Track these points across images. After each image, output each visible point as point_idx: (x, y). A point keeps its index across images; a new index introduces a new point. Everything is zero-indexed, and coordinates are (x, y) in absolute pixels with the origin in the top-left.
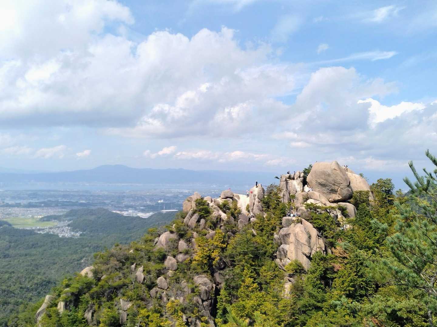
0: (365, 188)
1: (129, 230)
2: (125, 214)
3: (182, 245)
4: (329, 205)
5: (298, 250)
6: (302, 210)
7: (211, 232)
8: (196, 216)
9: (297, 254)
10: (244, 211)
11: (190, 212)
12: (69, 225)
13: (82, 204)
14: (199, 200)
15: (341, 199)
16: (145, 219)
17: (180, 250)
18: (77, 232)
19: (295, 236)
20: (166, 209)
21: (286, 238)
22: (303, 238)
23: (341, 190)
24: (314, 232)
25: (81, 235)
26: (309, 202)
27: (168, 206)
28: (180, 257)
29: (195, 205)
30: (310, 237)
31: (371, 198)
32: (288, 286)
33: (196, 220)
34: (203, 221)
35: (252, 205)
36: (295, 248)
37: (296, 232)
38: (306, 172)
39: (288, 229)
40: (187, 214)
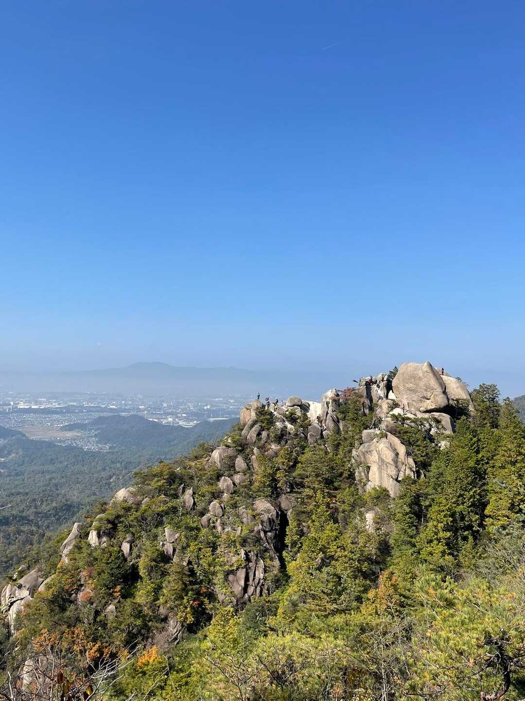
0: (464, 396)
1: (169, 442)
2: (164, 422)
3: (240, 462)
4: (420, 415)
5: (383, 471)
6: (387, 421)
7: (274, 447)
8: (257, 427)
9: (381, 476)
10: (315, 423)
11: (250, 423)
12: (96, 436)
13: (112, 410)
14: (260, 408)
15: (434, 409)
16: (188, 429)
17: (237, 469)
18: (106, 444)
19: (379, 453)
20: (213, 418)
21: (368, 456)
22: (389, 456)
23: (434, 397)
24: (402, 449)
25: (110, 448)
26: (397, 411)
27: (215, 413)
28: (237, 478)
29: (255, 414)
30: (397, 454)
31: (471, 408)
32: (369, 516)
33: (256, 433)
34: (264, 434)
35: (325, 415)
36: (378, 468)
37: (380, 449)
38: (393, 374)
39: (369, 445)
40: (244, 425)
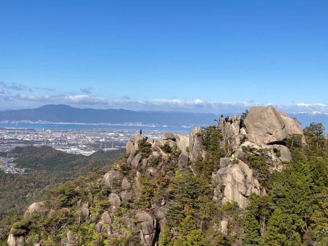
0: (299, 131)
1: (72, 167)
2: (68, 152)
3: (125, 182)
4: (264, 147)
5: (235, 189)
6: (239, 151)
7: (151, 170)
8: (138, 156)
9: (234, 193)
10: (184, 152)
11: (134, 152)
12: (14, 162)
13: (26, 142)
14: (142, 141)
15: (275, 142)
16: (87, 157)
17: (123, 187)
18: (22, 168)
19: (232, 175)
20: (107, 148)
21: (223, 178)
22: (240, 177)
23: (275, 133)
24: (250, 172)
25: (26, 171)
26: (246, 144)
27: (109, 144)
28: (123, 194)
29: (137, 145)
30: (246, 176)
31: (303, 141)
32: (224, 223)
33: (139, 160)
34: (144, 161)
35: (192, 146)
36: (231, 187)
37: (233, 172)
38: (245, 115)
39: (225, 169)
40: (129, 155)
